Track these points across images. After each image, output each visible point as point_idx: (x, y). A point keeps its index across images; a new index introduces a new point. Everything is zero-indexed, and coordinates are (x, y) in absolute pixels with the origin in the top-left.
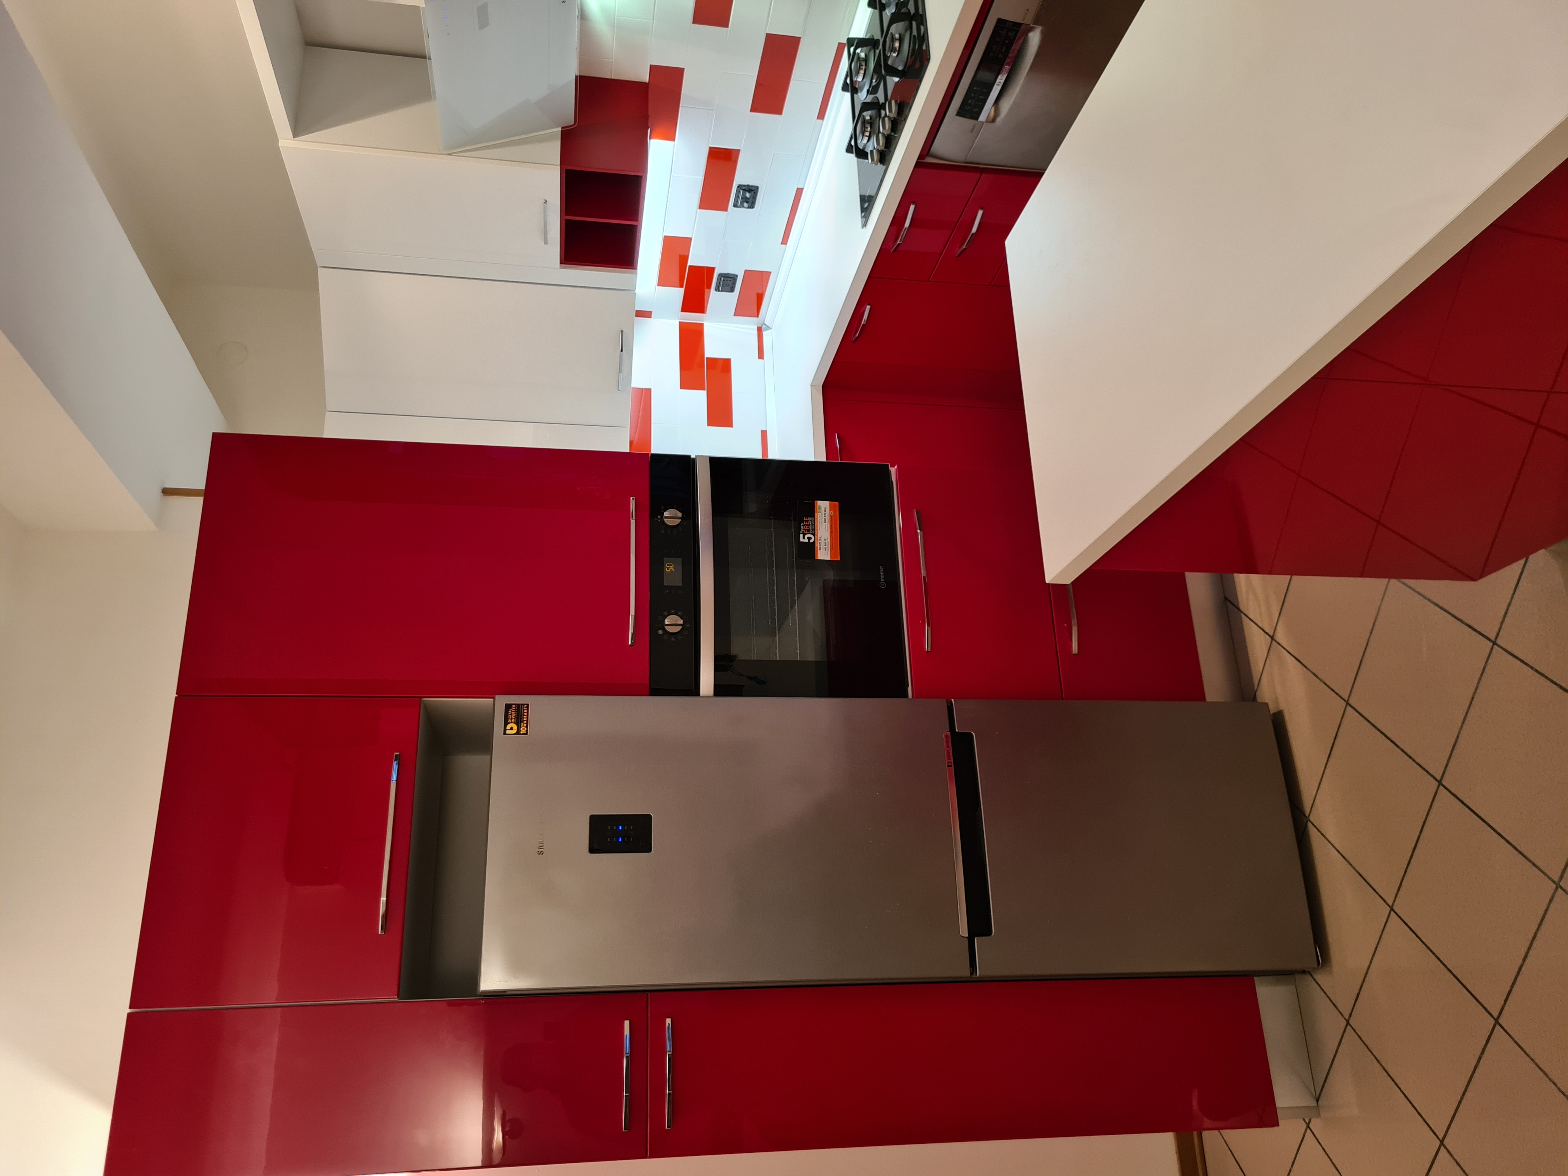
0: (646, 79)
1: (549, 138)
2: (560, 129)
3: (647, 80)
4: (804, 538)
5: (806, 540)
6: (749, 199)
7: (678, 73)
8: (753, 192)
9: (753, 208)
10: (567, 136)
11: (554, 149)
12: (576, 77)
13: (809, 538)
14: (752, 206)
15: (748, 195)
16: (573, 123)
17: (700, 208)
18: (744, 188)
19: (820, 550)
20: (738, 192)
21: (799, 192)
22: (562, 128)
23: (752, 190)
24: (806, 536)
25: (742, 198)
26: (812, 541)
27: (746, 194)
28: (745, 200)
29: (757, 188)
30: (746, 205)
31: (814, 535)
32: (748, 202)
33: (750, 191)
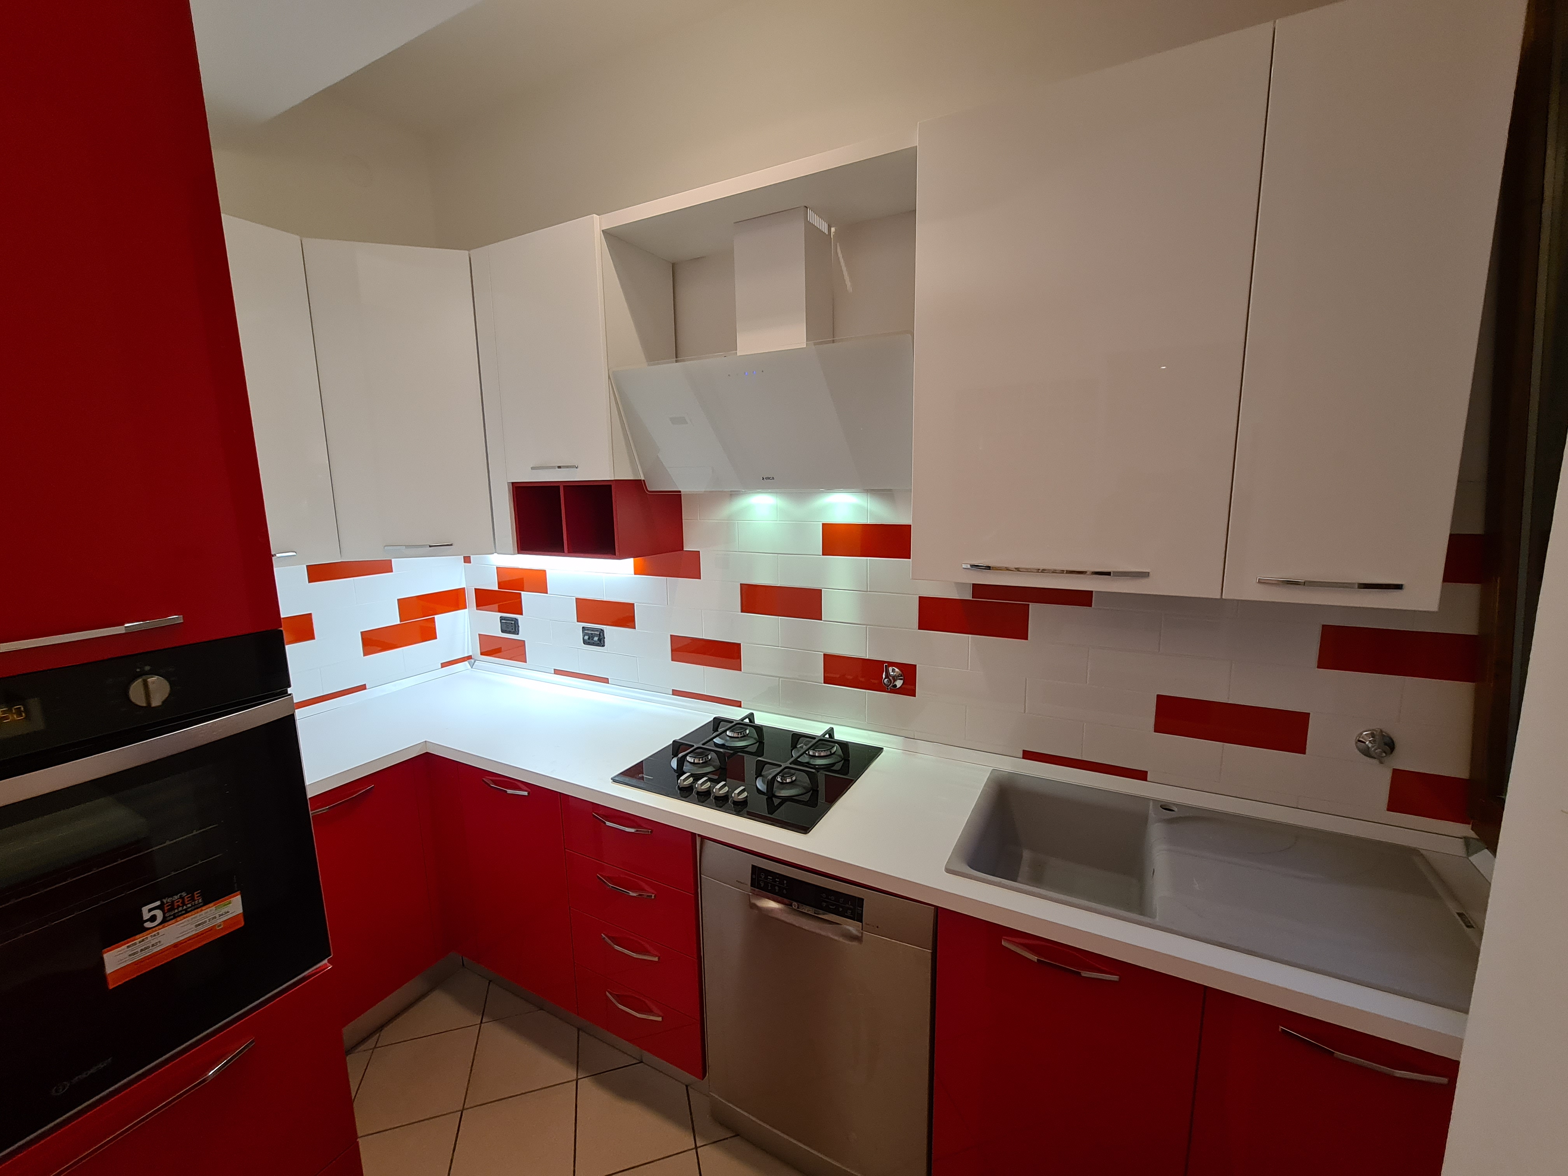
0: (686, 548)
1: (634, 470)
2: (643, 478)
4: (151, 910)
6: (593, 639)
7: (696, 574)
8: (599, 642)
9: (584, 643)
10: (637, 485)
11: (626, 474)
12: (680, 492)
13: (153, 919)
14: (586, 642)
15: (596, 639)
16: (649, 490)
17: (577, 599)
18: (601, 634)
20: (597, 630)
21: (606, 681)
22: (644, 480)
23: (601, 642)
24: (157, 912)
25: (592, 634)
26: (148, 925)
27: (597, 637)
28: (591, 637)
29: (603, 646)
30: (586, 637)
32: (589, 639)
33: (600, 640)
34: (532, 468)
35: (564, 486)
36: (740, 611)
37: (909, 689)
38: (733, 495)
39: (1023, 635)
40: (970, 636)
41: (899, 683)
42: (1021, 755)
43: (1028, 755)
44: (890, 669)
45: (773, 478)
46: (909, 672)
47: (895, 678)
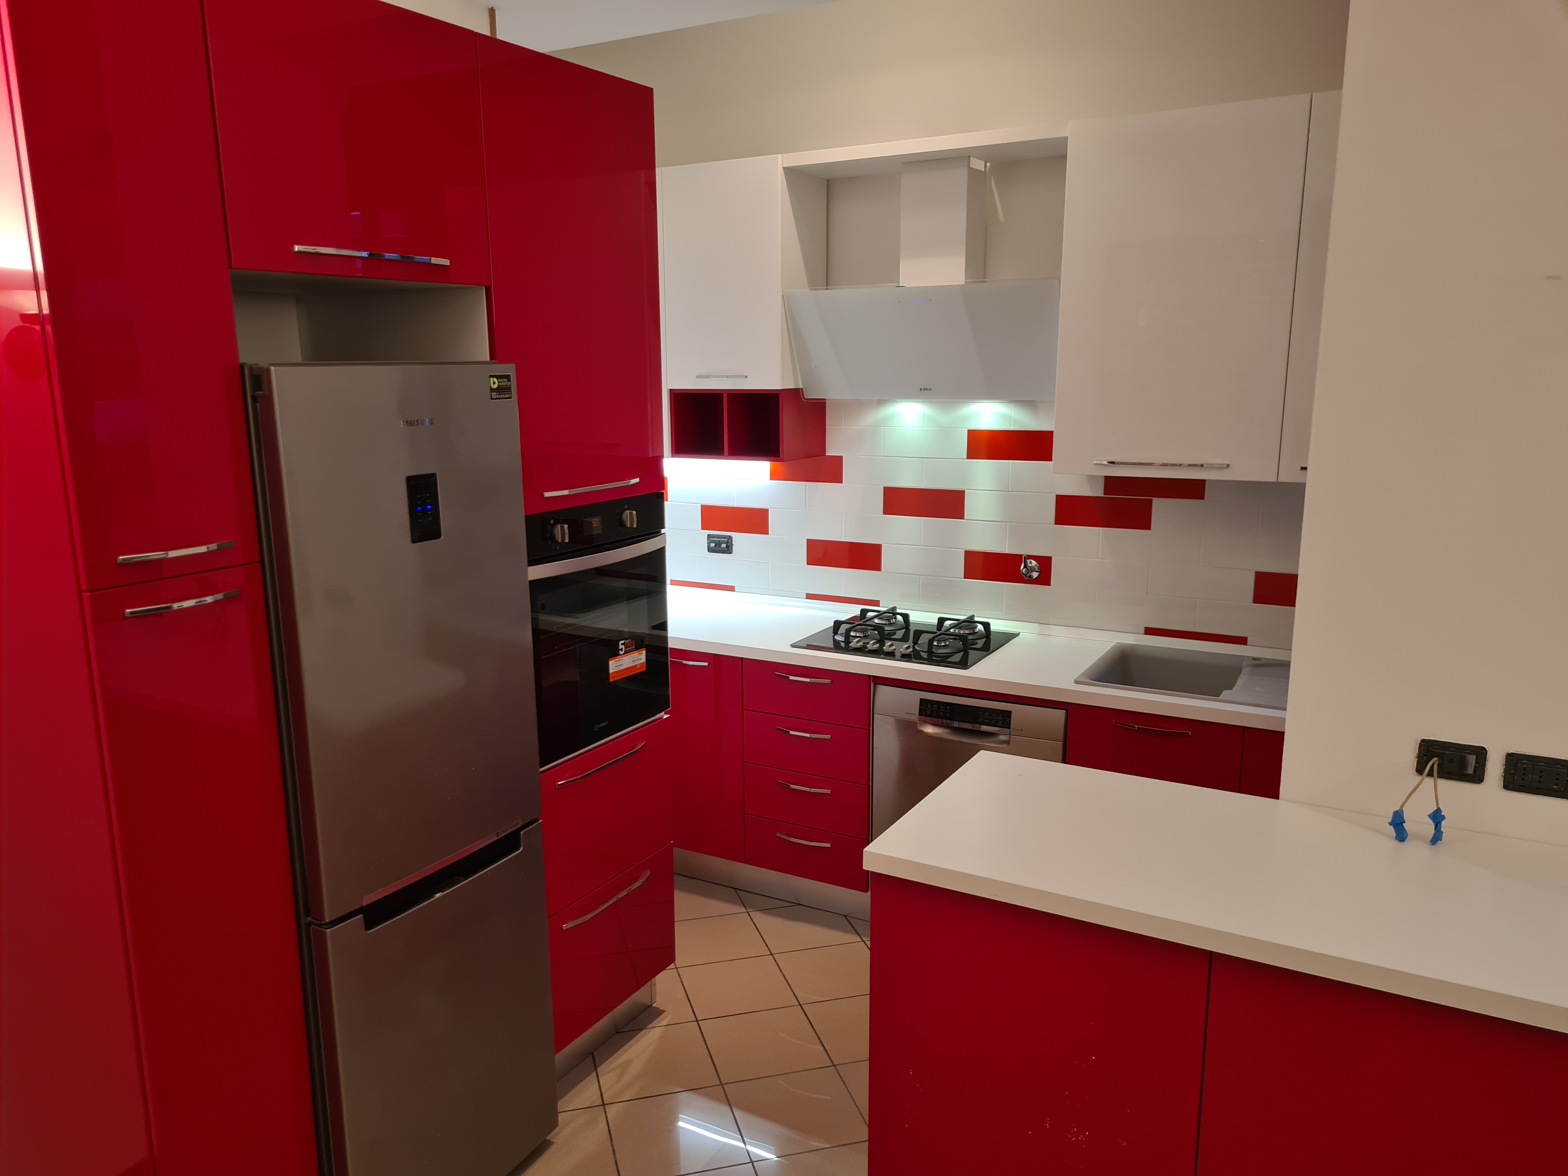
0: (829, 453)
1: (796, 380)
2: (801, 387)
3: (827, 454)
4: (622, 644)
5: (621, 647)
6: (719, 547)
7: (837, 477)
8: (726, 550)
10: (796, 393)
11: (787, 384)
13: (622, 650)
14: (710, 550)
15: (724, 546)
16: (805, 397)
17: (702, 506)
18: (730, 541)
19: (616, 661)
20: (725, 537)
21: (731, 589)
22: (802, 389)
23: (728, 549)
24: (623, 646)
25: (719, 541)
26: (621, 653)
27: (724, 544)
28: (718, 544)
29: (731, 553)
30: (713, 545)
31: (624, 653)
32: (715, 546)
33: (727, 547)
34: (698, 377)
35: (728, 394)
36: (882, 513)
37: (1044, 579)
38: (881, 402)
39: (1147, 526)
40: (1101, 528)
41: (1035, 575)
42: (1143, 631)
43: (1149, 631)
44: (1028, 561)
45: (931, 390)
46: (1045, 563)
47: (1033, 569)
